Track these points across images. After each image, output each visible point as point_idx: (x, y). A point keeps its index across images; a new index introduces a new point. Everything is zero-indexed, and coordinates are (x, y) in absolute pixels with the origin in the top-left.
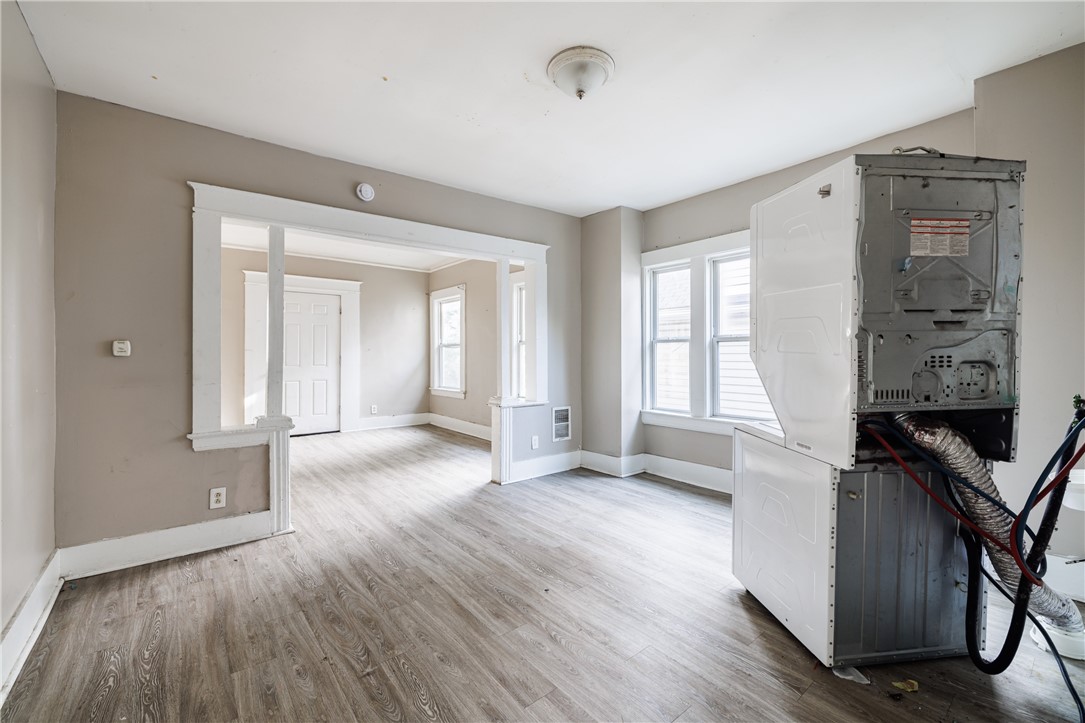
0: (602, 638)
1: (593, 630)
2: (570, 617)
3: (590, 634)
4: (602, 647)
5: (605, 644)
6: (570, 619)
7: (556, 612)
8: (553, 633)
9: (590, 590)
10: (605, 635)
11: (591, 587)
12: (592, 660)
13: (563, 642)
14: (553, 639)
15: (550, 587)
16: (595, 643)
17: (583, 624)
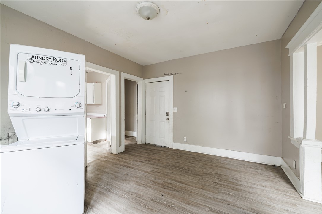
0: (140, 184)
1: (143, 185)
2: (151, 188)
3: (144, 184)
4: (140, 182)
5: (139, 183)
6: (150, 187)
7: (155, 188)
8: (153, 182)
9: (147, 200)
10: (139, 185)
11: (147, 201)
12: (142, 179)
13: (150, 181)
14: (152, 181)
15: (162, 197)
16: (142, 183)
17: (146, 186)
